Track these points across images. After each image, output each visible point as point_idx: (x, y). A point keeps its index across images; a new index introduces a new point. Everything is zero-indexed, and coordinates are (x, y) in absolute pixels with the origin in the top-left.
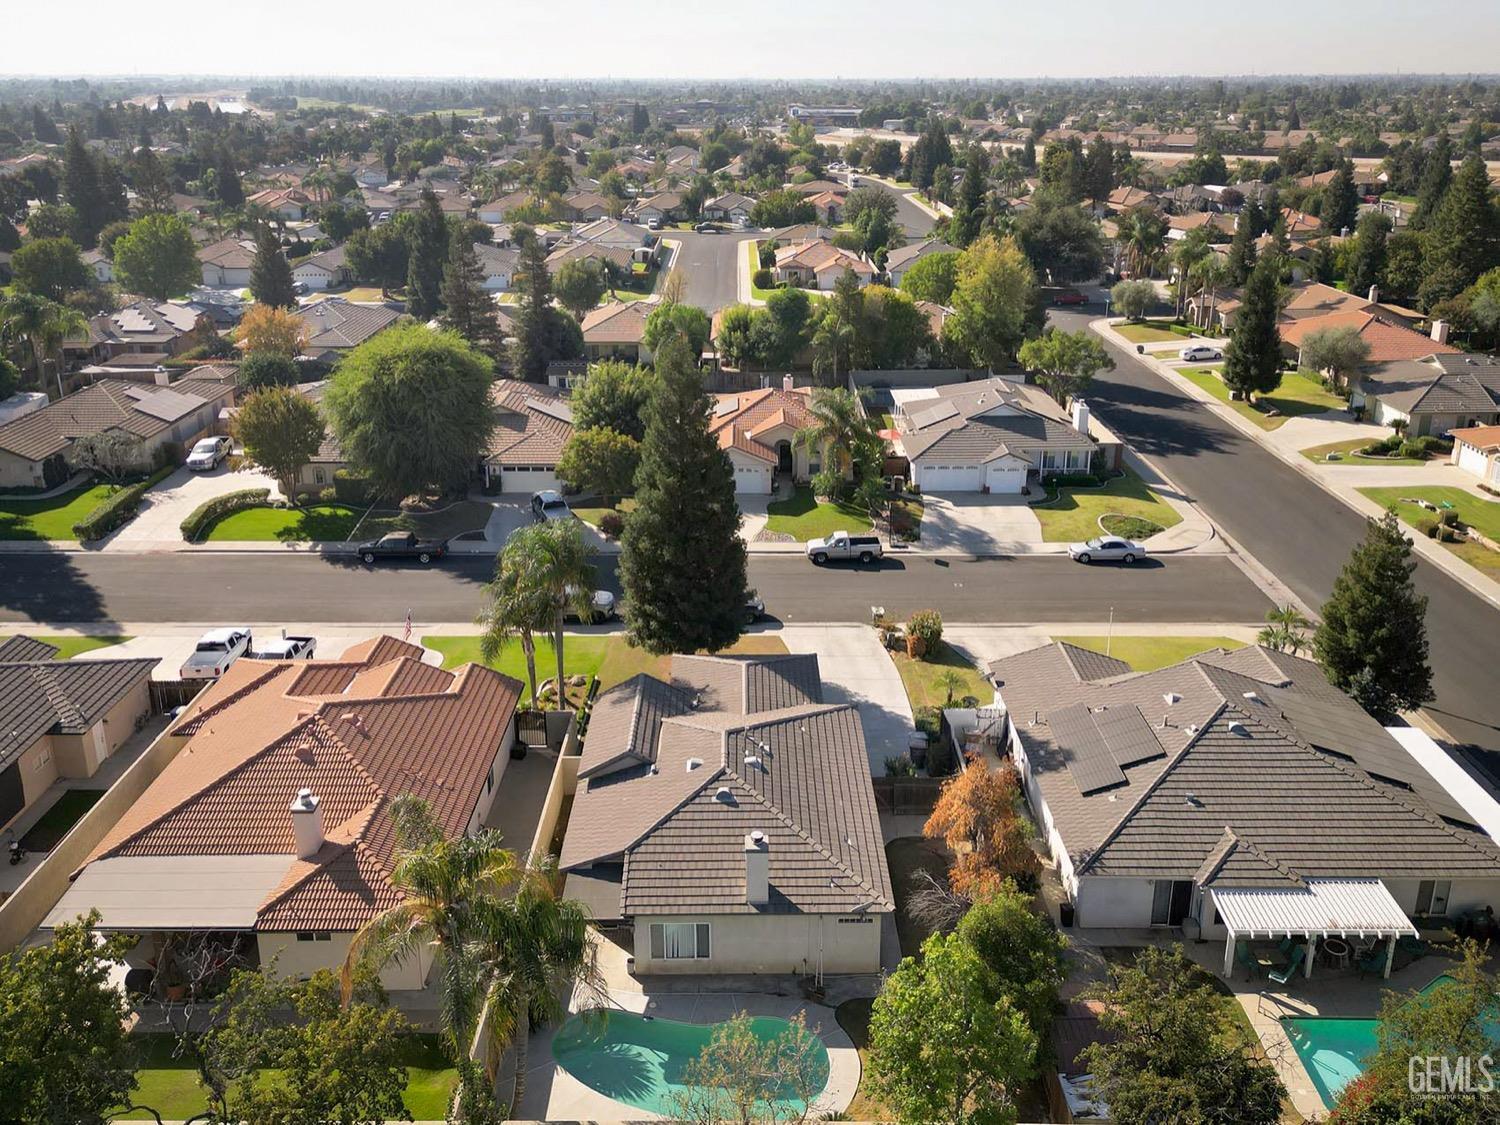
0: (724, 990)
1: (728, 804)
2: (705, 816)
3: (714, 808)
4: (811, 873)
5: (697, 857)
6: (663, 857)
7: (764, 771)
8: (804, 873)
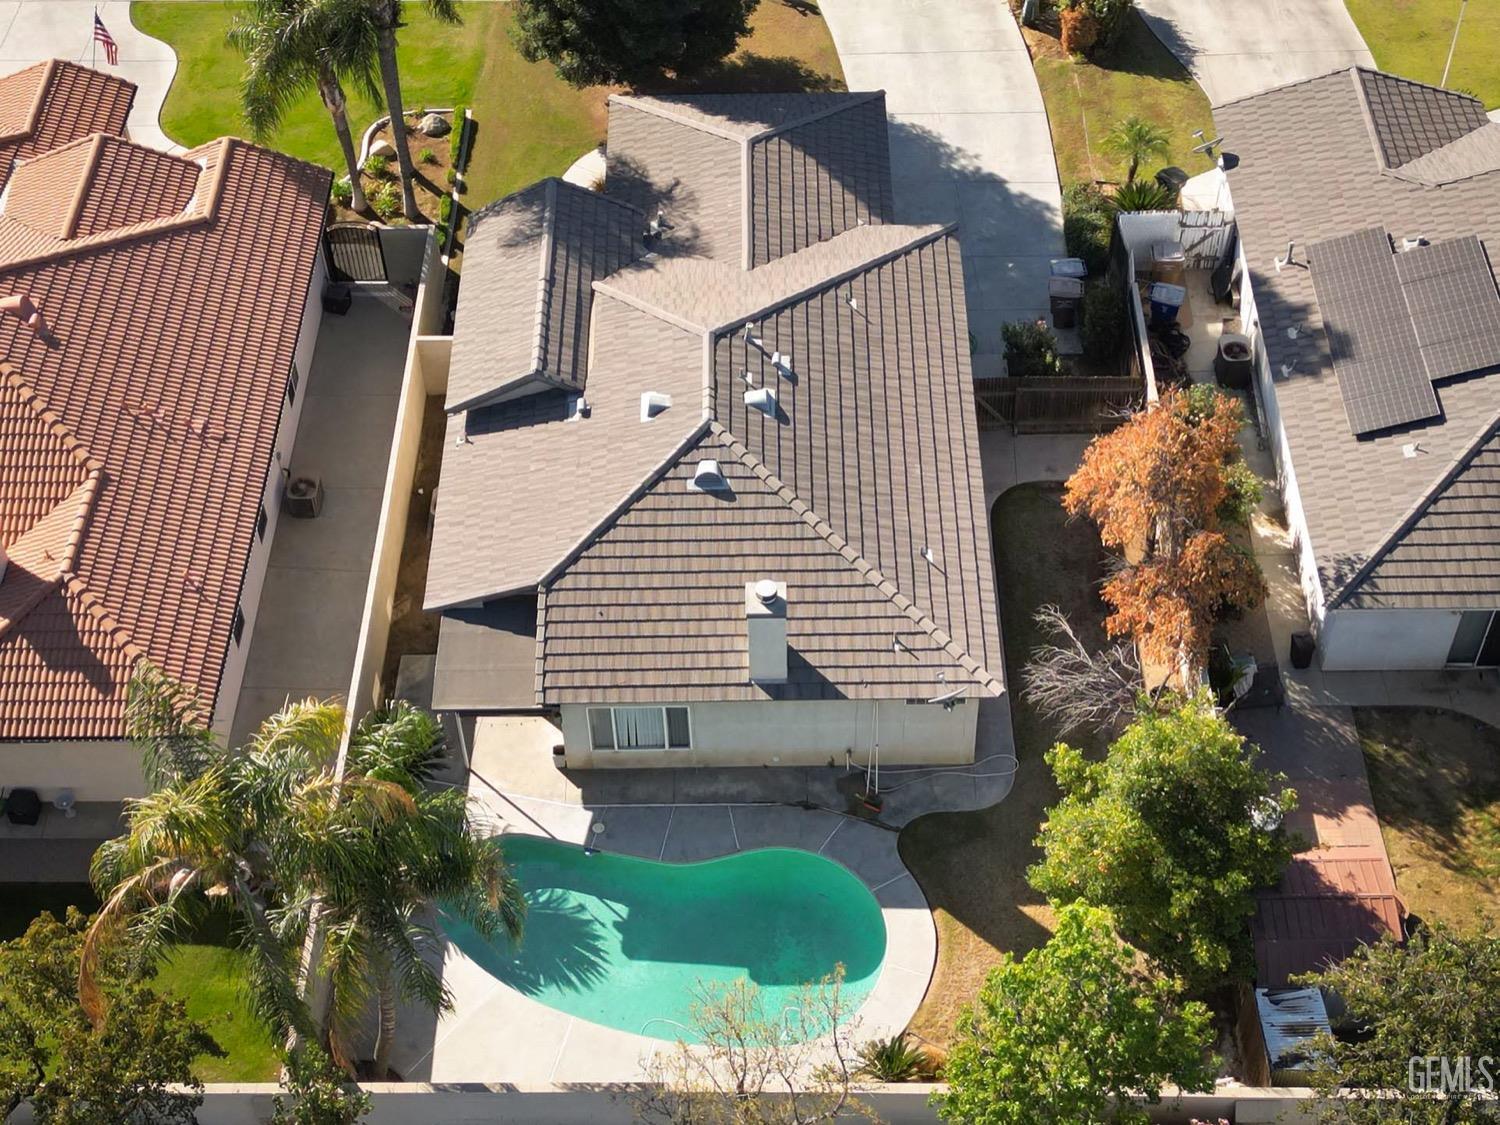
0: (715, 798)
1: (717, 494)
2: (677, 517)
3: (689, 502)
4: (861, 625)
5: (663, 597)
6: (605, 598)
7: (781, 417)
8: (847, 626)
